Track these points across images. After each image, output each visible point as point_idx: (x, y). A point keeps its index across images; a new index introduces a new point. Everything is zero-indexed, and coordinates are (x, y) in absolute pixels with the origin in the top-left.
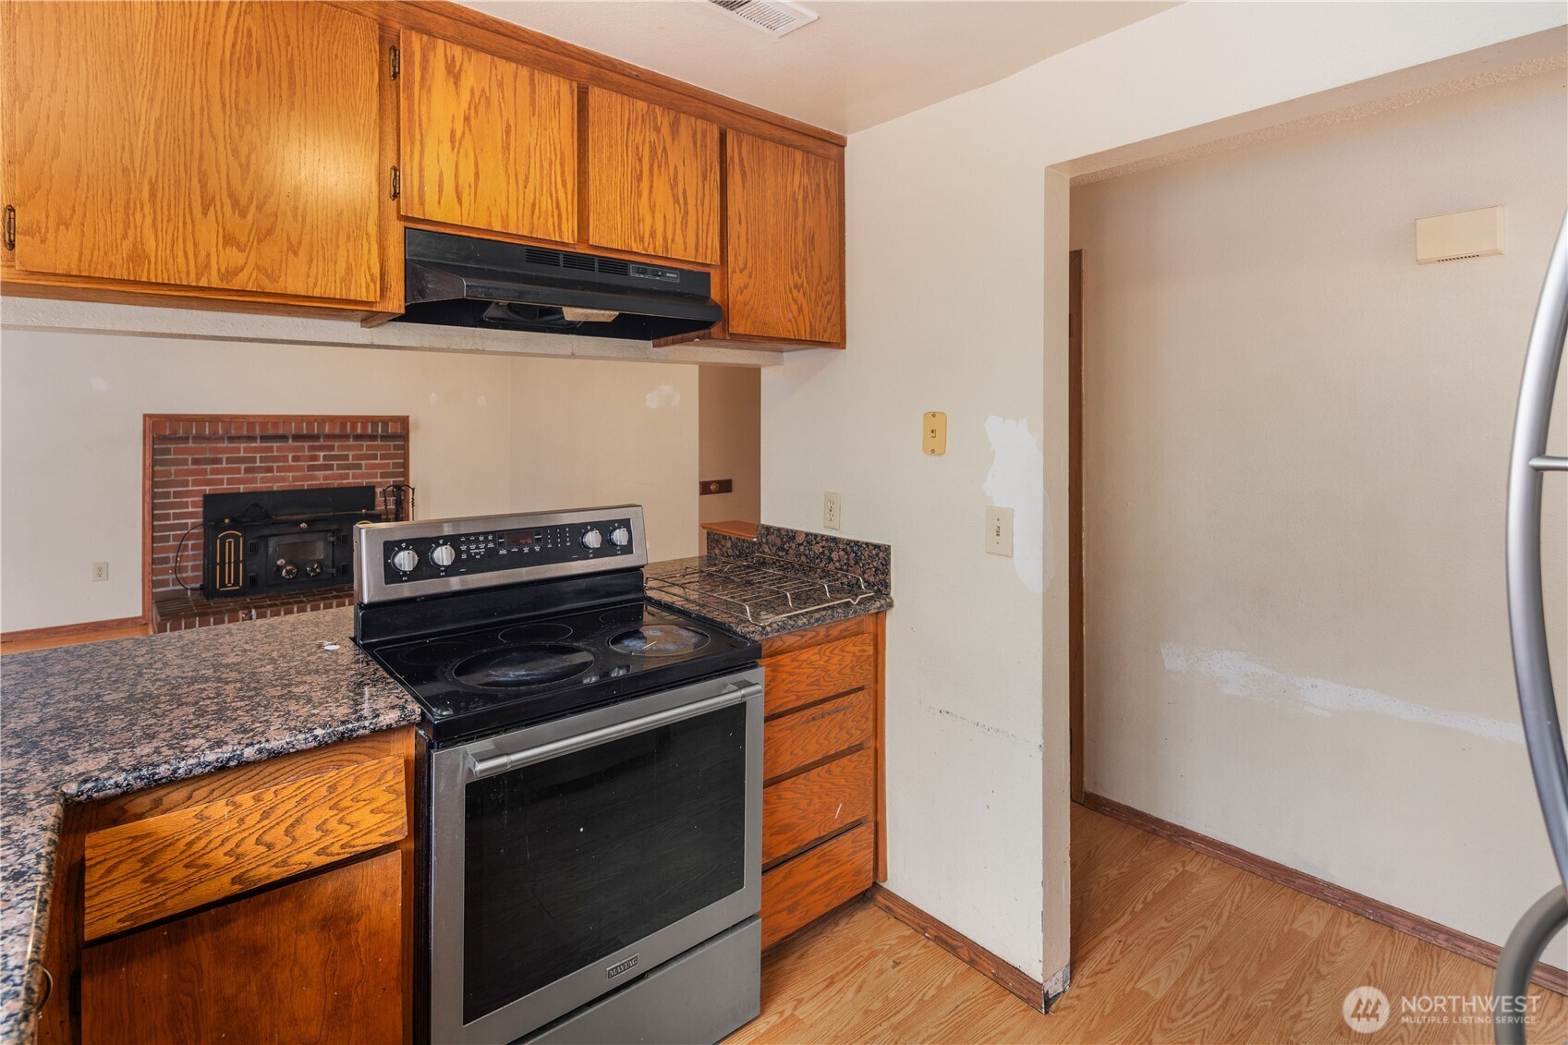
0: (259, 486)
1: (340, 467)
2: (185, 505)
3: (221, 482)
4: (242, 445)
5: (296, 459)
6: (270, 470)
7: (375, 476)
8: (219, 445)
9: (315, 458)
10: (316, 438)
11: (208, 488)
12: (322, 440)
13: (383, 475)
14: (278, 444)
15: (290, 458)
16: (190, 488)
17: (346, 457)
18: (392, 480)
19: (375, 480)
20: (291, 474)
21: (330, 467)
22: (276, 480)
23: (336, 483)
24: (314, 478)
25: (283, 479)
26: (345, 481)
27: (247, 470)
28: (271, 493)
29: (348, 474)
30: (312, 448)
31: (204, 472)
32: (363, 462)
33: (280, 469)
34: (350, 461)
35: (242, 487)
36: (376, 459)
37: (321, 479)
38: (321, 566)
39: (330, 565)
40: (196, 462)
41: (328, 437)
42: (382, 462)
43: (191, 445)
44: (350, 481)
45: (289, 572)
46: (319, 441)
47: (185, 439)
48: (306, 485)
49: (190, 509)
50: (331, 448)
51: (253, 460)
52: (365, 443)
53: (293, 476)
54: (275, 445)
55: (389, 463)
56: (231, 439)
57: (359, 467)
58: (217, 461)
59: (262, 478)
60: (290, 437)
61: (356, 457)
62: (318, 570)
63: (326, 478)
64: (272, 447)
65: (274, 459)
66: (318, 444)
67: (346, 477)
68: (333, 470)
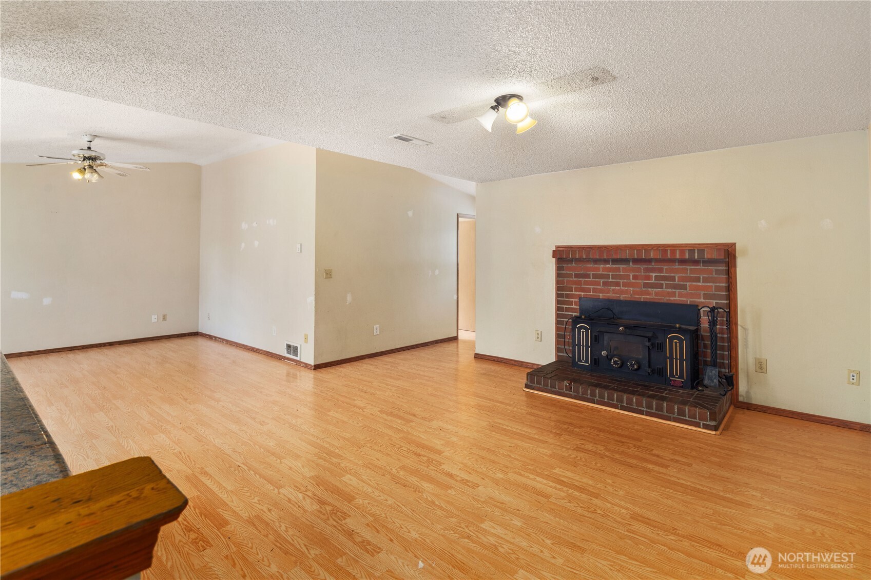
0: (611, 295)
1: (668, 286)
2: (571, 303)
3: (589, 290)
4: (601, 266)
5: (635, 277)
6: (618, 284)
7: (699, 296)
8: (588, 266)
9: (649, 278)
10: (649, 261)
11: (582, 293)
12: (653, 264)
13: (706, 296)
14: (623, 266)
15: (631, 277)
16: (574, 293)
17: (673, 279)
18: (714, 301)
19: (699, 300)
20: (631, 289)
21: (661, 286)
22: (622, 292)
23: (665, 299)
24: (649, 294)
25: (626, 292)
26: (672, 299)
27: (605, 284)
28: (619, 302)
29: (675, 292)
30: (647, 270)
31: (580, 283)
32: (688, 284)
33: (625, 285)
34: (677, 282)
35: (601, 295)
36: (700, 282)
37: (653, 295)
38: (638, 362)
39: (647, 365)
40: (577, 276)
41: (658, 261)
42: (704, 284)
43: (574, 265)
44: (677, 298)
45: (615, 362)
46: (651, 265)
47: (571, 261)
48: (643, 298)
49: (574, 306)
50: (661, 270)
51: (607, 277)
52: (689, 267)
53: (633, 291)
54: (621, 266)
55: (712, 286)
56: (596, 261)
57: (684, 287)
58: (587, 276)
59: (613, 290)
60: (631, 261)
61: (681, 279)
62: (635, 367)
63: (657, 294)
64: (619, 268)
65: (620, 277)
66: (651, 267)
67: (674, 294)
68: (662, 288)
